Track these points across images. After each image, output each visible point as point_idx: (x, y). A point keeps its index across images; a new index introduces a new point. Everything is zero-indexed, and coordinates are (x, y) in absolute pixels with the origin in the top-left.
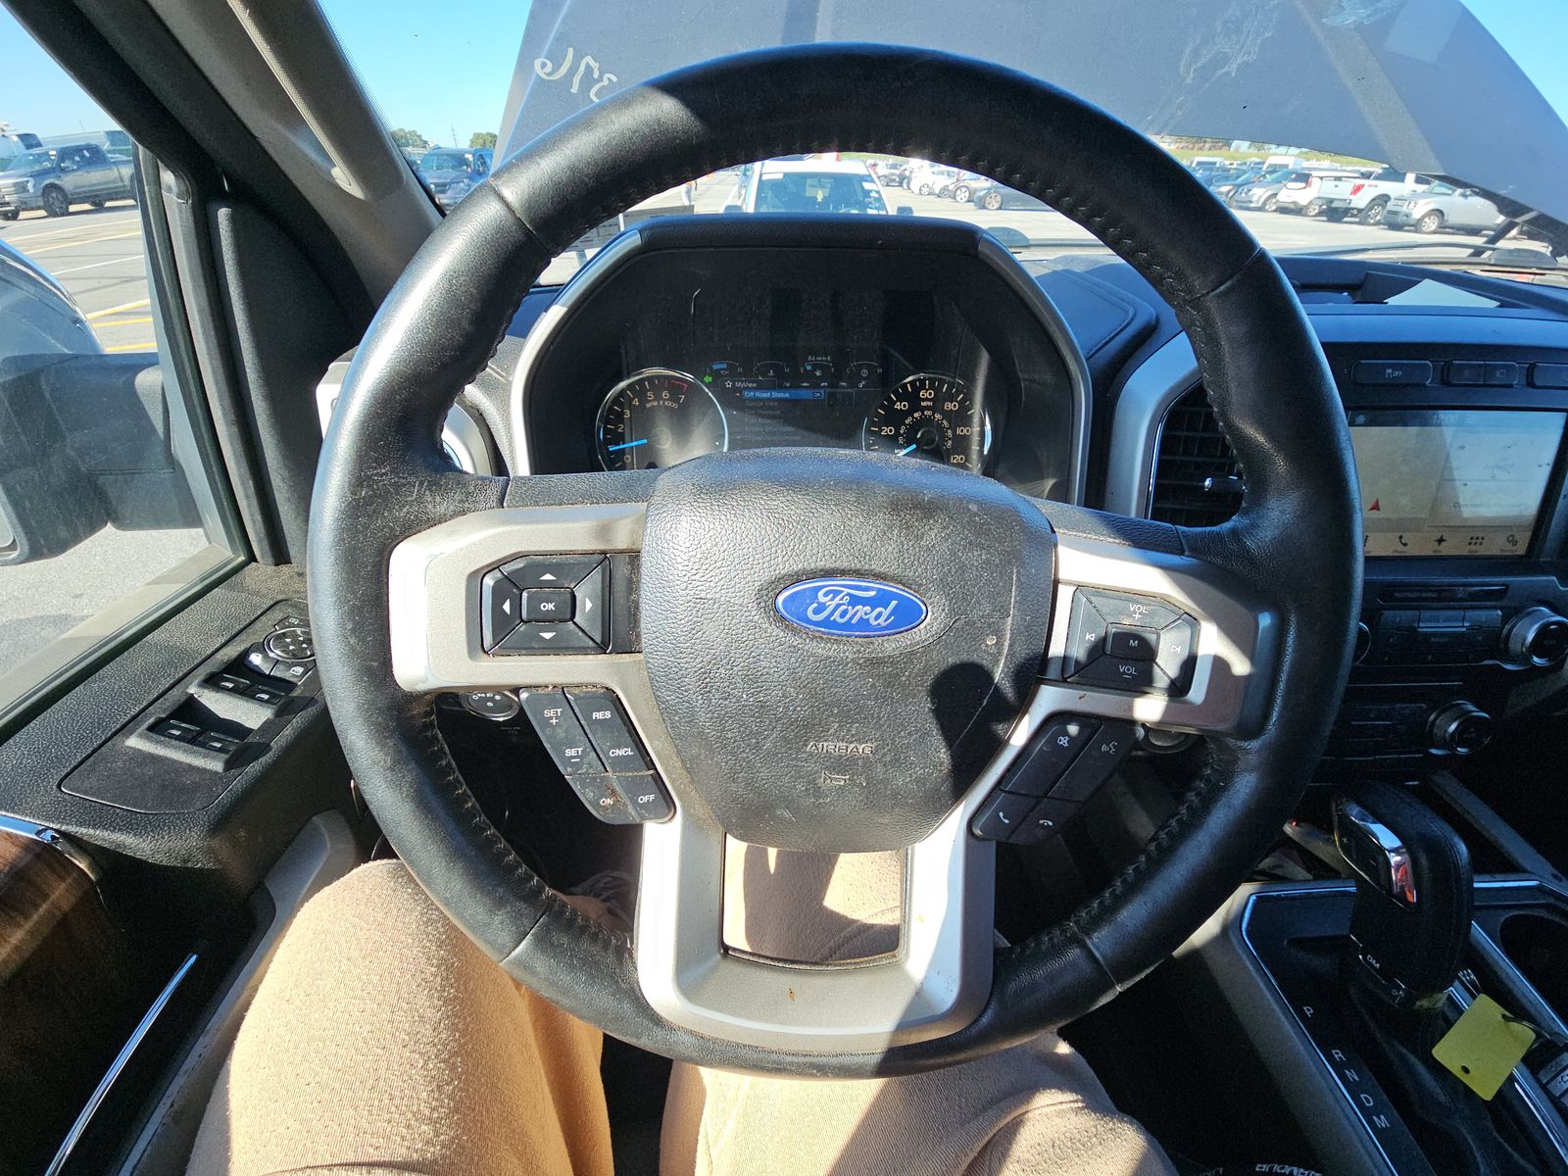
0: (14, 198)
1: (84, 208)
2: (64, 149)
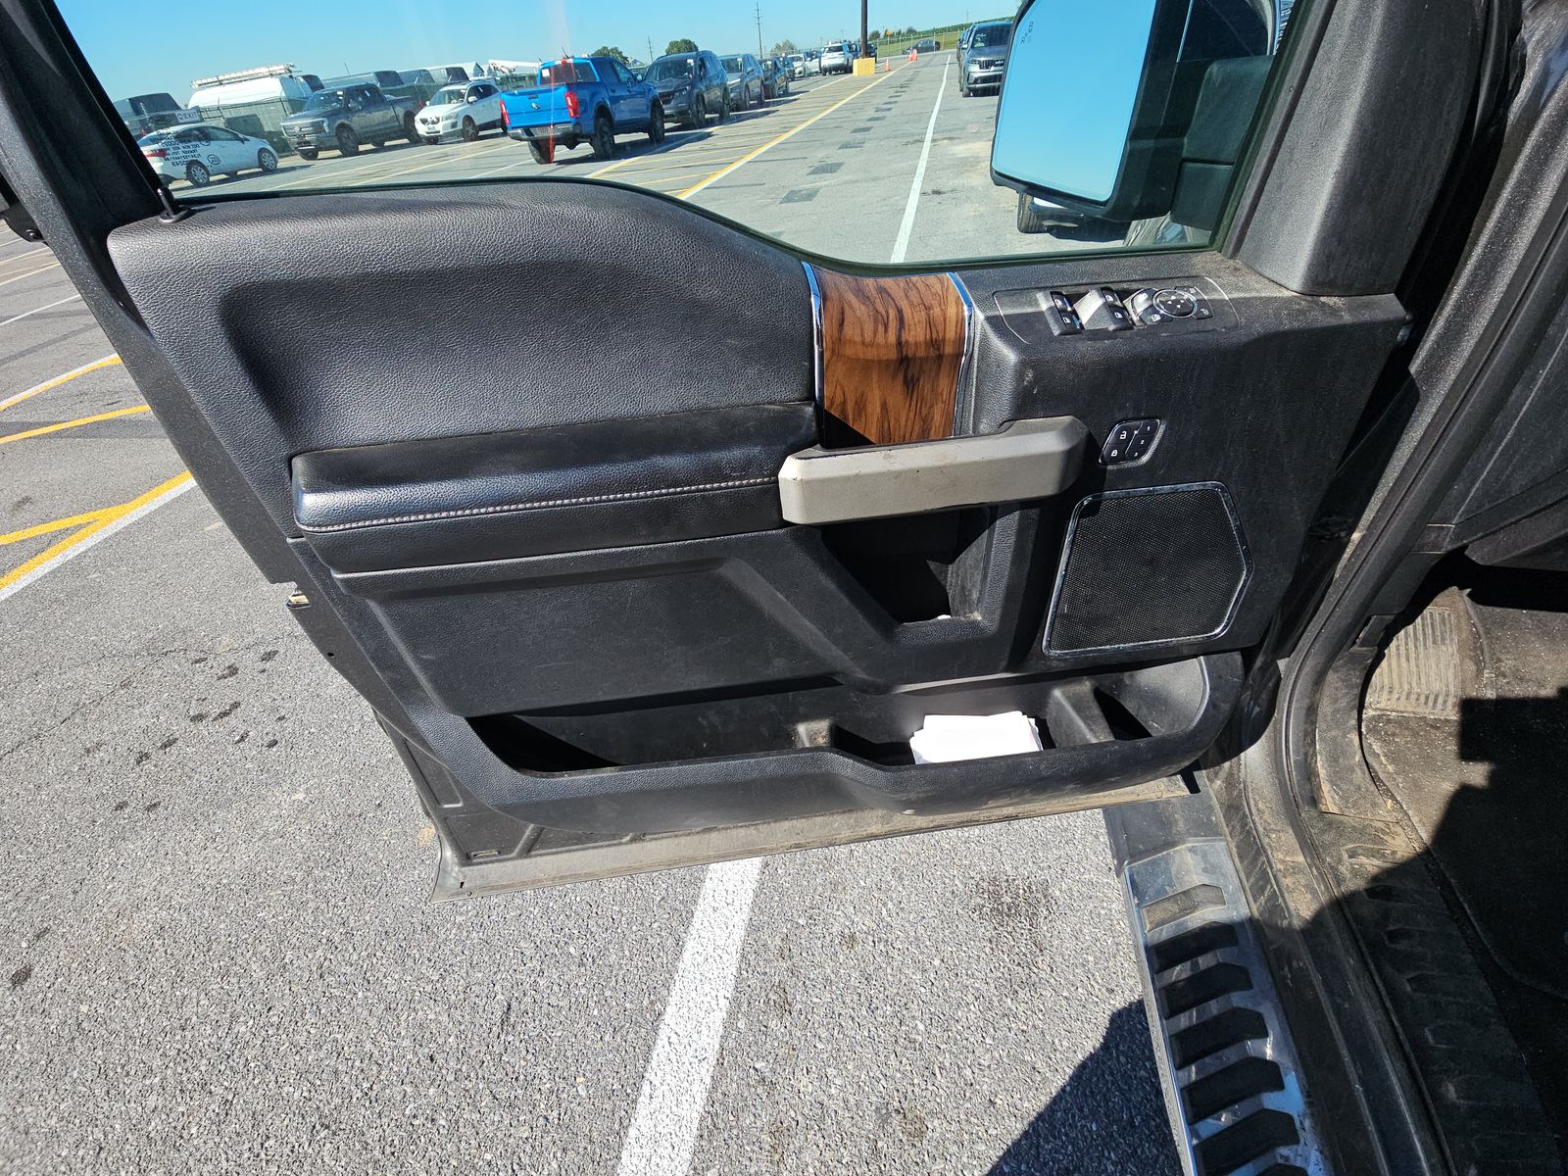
0: (315, 137)
1: (370, 147)
2: (348, 89)
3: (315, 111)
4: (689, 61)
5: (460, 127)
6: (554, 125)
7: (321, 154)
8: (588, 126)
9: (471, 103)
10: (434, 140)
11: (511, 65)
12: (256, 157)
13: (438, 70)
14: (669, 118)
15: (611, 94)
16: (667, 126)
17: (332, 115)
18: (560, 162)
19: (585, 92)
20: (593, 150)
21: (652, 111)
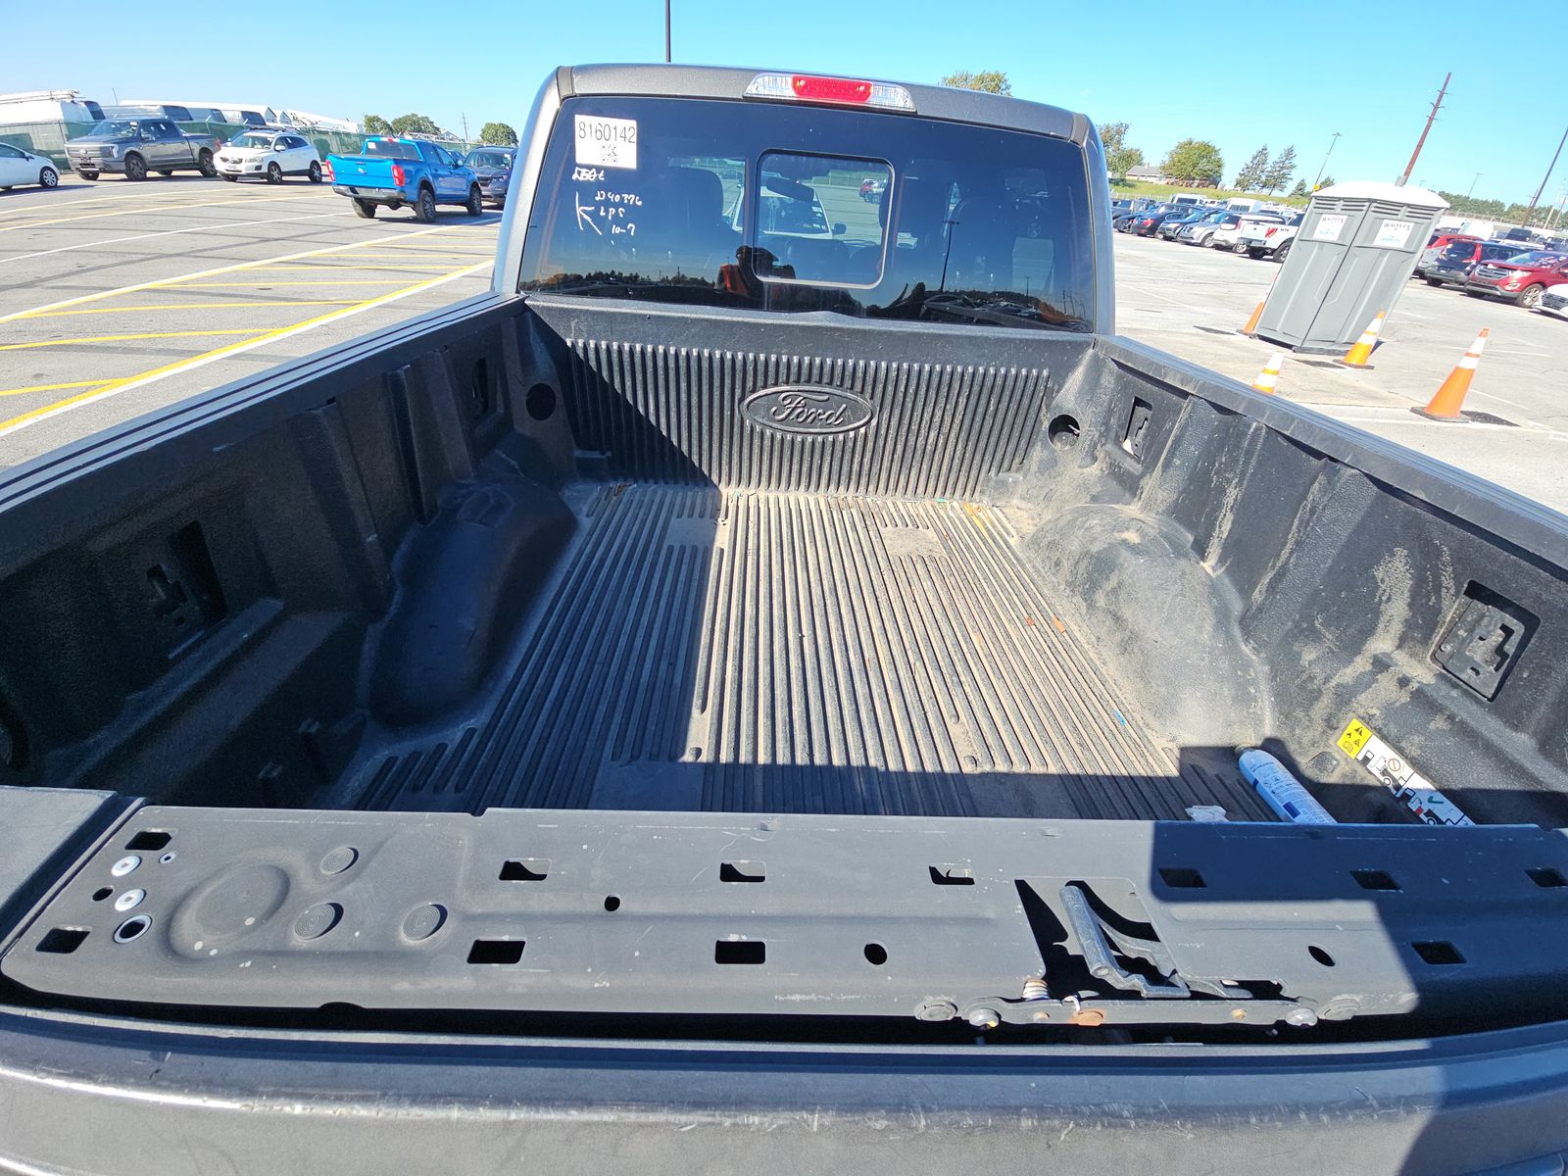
0: (99, 160)
1: (155, 174)
2: (144, 121)
4: (506, 156)
5: (265, 170)
6: (379, 188)
7: (102, 176)
8: (412, 193)
9: (279, 151)
10: (232, 178)
11: (314, 118)
12: (39, 176)
13: (233, 114)
14: (486, 198)
15: (434, 172)
16: (484, 204)
17: (122, 142)
18: (382, 219)
19: (410, 168)
20: (414, 214)
21: (471, 190)
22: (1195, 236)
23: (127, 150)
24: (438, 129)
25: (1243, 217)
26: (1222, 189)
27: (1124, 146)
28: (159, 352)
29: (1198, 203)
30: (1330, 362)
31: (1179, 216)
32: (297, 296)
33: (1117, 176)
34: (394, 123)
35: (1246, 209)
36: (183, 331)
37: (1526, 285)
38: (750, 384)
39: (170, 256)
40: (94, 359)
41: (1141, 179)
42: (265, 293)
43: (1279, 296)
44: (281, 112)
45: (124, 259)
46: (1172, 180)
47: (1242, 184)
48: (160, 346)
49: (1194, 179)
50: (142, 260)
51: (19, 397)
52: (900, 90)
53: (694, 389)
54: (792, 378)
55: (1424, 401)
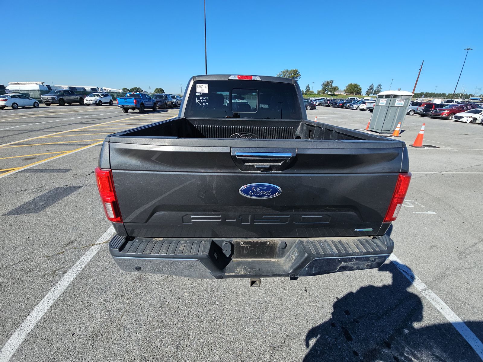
0: (51, 100)
1: (67, 104)
2: (64, 91)
3: (53, 94)
4: (163, 96)
5: (98, 102)
6: (130, 105)
7: (51, 105)
8: (139, 106)
9: (102, 98)
10: (88, 105)
11: (110, 89)
13: (88, 89)
14: (158, 106)
15: (145, 101)
16: (157, 108)
17: (58, 96)
18: (130, 113)
19: (139, 100)
20: (139, 111)
21: (154, 105)
22: (354, 107)
23: (59, 98)
24: (142, 90)
25: (367, 102)
26: (362, 95)
27: (333, 86)
28: (79, 145)
29: (355, 99)
30: (389, 136)
31: (349, 103)
32: (111, 131)
33: (332, 93)
34: (130, 90)
35: (368, 100)
36: (84, 140)
37: (449, 114)
38: (231, 133)
39: (76, 123)
40: (62, 147)
41: (339, 94)
42: (103, 131)
43: (373, 120)
44: (100, 88)
45: (63, 125)
46: (348, 94)
47: (368, 94)
48: (79, 144)
49: (354, 93)
50: (69, 125)
51: (44, 155)
52: (258, 77)
53: (220, 134)
54: (240, 131)
55: (412, 143)
